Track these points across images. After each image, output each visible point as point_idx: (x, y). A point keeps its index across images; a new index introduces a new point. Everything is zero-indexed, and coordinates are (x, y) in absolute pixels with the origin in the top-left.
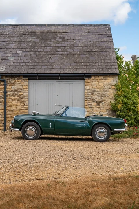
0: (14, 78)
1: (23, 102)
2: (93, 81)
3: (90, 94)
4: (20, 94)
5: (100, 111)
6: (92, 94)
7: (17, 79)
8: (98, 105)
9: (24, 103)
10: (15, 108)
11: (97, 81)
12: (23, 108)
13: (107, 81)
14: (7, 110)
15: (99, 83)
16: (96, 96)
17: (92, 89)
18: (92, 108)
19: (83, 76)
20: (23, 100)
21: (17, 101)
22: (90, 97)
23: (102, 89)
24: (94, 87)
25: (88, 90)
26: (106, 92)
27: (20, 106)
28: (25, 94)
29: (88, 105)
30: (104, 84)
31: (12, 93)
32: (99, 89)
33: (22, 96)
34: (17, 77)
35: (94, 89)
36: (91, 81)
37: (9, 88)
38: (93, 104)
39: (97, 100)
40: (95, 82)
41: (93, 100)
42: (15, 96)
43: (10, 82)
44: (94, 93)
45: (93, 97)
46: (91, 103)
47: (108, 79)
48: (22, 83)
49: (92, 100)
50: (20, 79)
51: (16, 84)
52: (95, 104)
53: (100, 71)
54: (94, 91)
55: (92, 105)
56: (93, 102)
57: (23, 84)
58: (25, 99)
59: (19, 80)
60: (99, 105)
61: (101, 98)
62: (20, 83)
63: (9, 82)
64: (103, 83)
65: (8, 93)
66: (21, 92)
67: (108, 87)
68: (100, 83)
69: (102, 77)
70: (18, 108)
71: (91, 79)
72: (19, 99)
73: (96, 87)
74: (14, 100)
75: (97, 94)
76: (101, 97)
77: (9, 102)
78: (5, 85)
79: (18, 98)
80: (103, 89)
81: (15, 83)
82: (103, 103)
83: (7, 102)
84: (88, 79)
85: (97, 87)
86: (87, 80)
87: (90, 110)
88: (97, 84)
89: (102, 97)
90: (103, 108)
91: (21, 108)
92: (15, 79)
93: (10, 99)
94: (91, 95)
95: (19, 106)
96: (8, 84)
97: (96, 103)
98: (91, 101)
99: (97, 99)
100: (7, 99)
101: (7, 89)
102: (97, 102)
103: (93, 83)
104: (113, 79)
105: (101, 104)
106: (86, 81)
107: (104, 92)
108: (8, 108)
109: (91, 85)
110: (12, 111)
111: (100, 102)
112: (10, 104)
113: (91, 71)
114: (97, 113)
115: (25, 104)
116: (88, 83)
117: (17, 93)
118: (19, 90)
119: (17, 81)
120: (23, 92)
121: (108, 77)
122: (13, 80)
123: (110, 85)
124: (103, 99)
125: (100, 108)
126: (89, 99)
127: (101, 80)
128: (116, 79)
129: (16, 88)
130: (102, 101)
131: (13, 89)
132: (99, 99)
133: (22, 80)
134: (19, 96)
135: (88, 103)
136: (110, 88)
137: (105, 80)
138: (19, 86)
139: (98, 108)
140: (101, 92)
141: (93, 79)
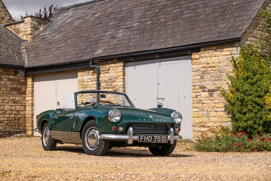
0: (108, 62)
2: (202, 55)
3: (199, 77)
4: (114, 84)
5: (213, 106)
6: (202, 78)
7: (112, 63)
8: (211, 95)
9: (118, 97)
11: (208, 56)
13: (223, 54)
15: (212, 58)
16: (208, 81)
17: (202, 69)
18: (202, 102)
19: (186, 50)
21: (110, 95)
22: (199, 83)
23: (216, 68)
24: (204, 65)
25: (196, 72)
26: (221, 72)
28: (119, 84)
29: (197, 96)
30: (219, 59)
31: (106, 83)
32: (211, 69)
33: (116, 87)
34: (110, 61)
35: (204, 69)
36: (200, 56)
37: (103, 77)
39: (209, 87)
40: (205, 57)
41: (203, 88)
42: (109, 88)
43: (104, 69)
44: (205, 75)
45: (204, 84)
46: (200, 94)
47: (225, 49)
48: (116, 68)
49: (201, 88)
51: (110, 71)
52: (206, 94)
53: (214, 37)
54: (204, 73)
55: (202, 95)
56: (204, 91)
57: (116, 71)
58: (119, 91)
59: (113, 65)
60: (212, 97)
61: (214, 83)
62: (114, 68)
63: (102, 69)
64: (218, 57)
65: (102, 84)
66: (114, 81)
67: (225, 65)
68: (214, 58)
69: (215, 48)
71: (199, 53)
73: (207, 65)
75: (208, 77)
76: (214, 82)
78: (99, 74)
79: (112, 90)
80: (218, 68)
81: (109, 69)
82: (218, 91)
84: (195, 53)
85: (209, 65)
86: (195, 56)
87: (198, 104)
88: (209, 60)
89: (217, 82)
90: (218, 101)
92: (108, 64)
94: (200, 80)
96: (102, 72)
97: (208, 93)
98: (200, 90)
101: (100, 79)
102: (209, 91)
103: (203, 60)
104: (231, 49)
105: (215, 94)
106: (192, 57)
107: (218, 73)
109: (200, 63)
111: (214, 91)
113: (204, 38)
114: (209, 109)
115: (119, 99)
116: (196, 60)
117: (111, 84)
118: (113, 79)
119: (111, 67)
120: (118, 82)
121: (225, 47)
122: (107, 66)
123: (229, 60)
124: (217, 85)
125: (213, 101)
126: (198, 87)
127: (215, 53)
128: (237, 48)
129: (110, 76)
130: (216, 89)
131: (106, 79)
132: (213, 85)
133: (116, 64)
134: (112, 88)
135: (196, 93)
136: (228, 65)
137: (219, 53)
138: (113, 73)
139: (211, 101)
140: (214, 74)
141: (203, 52)
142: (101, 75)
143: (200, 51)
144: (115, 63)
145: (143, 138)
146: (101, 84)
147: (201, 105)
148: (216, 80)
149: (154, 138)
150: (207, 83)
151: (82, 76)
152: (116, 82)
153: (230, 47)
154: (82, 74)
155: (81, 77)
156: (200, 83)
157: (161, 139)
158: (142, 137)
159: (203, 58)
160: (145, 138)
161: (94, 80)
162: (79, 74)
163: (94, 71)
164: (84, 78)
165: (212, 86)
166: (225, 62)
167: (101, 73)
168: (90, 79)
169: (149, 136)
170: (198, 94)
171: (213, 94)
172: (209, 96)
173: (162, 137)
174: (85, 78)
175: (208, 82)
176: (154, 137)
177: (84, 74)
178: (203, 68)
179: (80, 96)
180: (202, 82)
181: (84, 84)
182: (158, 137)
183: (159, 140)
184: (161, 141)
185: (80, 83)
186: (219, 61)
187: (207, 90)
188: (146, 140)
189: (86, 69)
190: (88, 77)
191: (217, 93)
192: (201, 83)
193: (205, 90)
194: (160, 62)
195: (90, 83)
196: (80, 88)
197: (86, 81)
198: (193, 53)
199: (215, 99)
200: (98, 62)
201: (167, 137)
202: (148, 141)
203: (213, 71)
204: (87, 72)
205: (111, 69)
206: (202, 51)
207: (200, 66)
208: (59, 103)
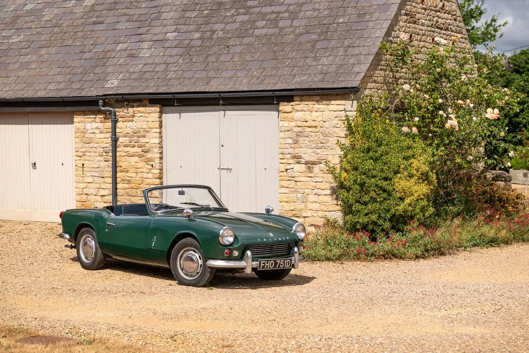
0: (131, 104)
1: (149, 160)
2: (297, 107)
3: (290, 141)
4: (142, 140)
5: (313, 186)
6: (296, 142)
7: (138, 106)
8: (310, 169)
9: (152, 163)
10: (134, 175)
11: (305, 109)
12: (150, 176)
13: (330, 109)
14: (118, 180)
15: (312, 114)
16: (305, 147)
17: (297, 129)
18: (296, 179)
19: (272, 98)
20: (149, 155)
21: (137, 159)
22: (291, 151)
23: (319, 129)
24: (299, 123)
25: (287, 133)
26: (327, 136)
27: (144, 170)
28: (153, 141)
29: (287, 170)
30: (324, 116)
31: (128, 138)
32: (310, 129)
33: (147, 145)
34: (136, 102)
35: (300, 129)
36: (293, 109)
37: (122, 126)
38: (297, 167)
39: (306, 158)
40: (302, 111)
41: (297, 158)
42: (134, 146)
43: (124, 113)
44: (300, 139)
45: (299, 151)
46: (291, 166)
47: (333, 102)
48: (147, 115)
49: (294, 157)
50: (143, 106)
51: (135, 119)
52: (303, 167)
53: (316, 82)
54: (298, 135)
55: (295, 169)
56: (298, 163)
57: (148, 119)
58: (153, 153)
59: (141, 109)
60: (311, 172)
61: (315, 152)
62: (142, 115)
63: (121, 113)
64: (321, 113)
65: (121, 140)
66: (144, 136)
67: (333, 125)
68: (315, 114)
69: (318, 98)
70: (141, 175)
71: (292, 103)
72: (141, 155)
73: (305, 123)
74: (133, 156)
75: (306, 142)
76: (316, 150)
77: (123, 159)
78: (115, 122)
79: (140, 150)
80: (321, 130)
81: (133, 116)
82: (320, 165)
83: (117, 160)
84: (286, 103)
85: (307, 124)
86: (284, 107)
87: (290, 182)
88: (307, 115)
89: (319, 151)
90: (320, 180)
91: (145, 175)
92: (133, 107)
93: (125, 154)
94: (293, 146)
95: (142, 170)
96: (120, 119)
98: (292, 161)
99: (308, 155)
100: (118, 154)
101: (118, 130)
102: (306, 163)
103: (297, 115)
104: (343, 102)
105: (316, 168)
106: (280, 108)
107: (322, 137)
108: (121, 173)
109: (292, 120)
110: (129, 181)
111: (314, 163)
112: (125, 164)
114: (307, 190)
115: (152, 166)
116: (286, 114)
117: (137, 139)
118: (142, 132)
119: (137, 112)
120: (150, 137)
121: (333, 98)
122: (130, 109)
123: (338, 119)
124: (319, 155)
125: (313, 179)
126: (289, 156)
127: (317, 106)
128: (353, 102)
129: (135, 128)
130: (318, 160)
131: (129, 130)
132: (312, 154)
133: (148, 108)
134: (141, 147)
135: (286, 164)
136: (337, 126)
137: (324, 106)
138: (141, 123)
139: (310, 178)
140: (315, 138)
141: (298, 102)
142: (118, 125)
143: (293, 101)
144: (145, 106)
145: (263, 265)
146: (118, 139)
147: (293, 183)
148: (318, 147)
149: (276, 263)
150: (303, 150)
151: (83, 122)
152: (147, 137)
153: (342, 100)
154: (82, 119)
155: (80, 124)
156: (293, 149)
157: (284, 263)
158: (263, 263)
159: (298, 112)
160: (266, 264)
161: (105, 132)
162: (77, 119)
163: (105, 115)
164: (87, 126)
165: (312, 156)
166: (333, 122)
167: (119, 121)
168: (97, 128)
169: (270, 261)
170: (288, 167)
171: (313, 168)
172: (306, 171)
173: (285, 261)
174: (88, 126)
175: (306, 149)
176: (277, 261)
177: (86, 119)
178: (298, 127)
179: (80, 156)
180: (295, 149)
181: (86, 135)
182: (282, 261)
183: (282, 265)
184: (284, 267)
185: (80, 134)
186: (324, 120)
187: (303, 161)
188: (267, 266)
189: (91, 112)
190: (94, 125)
191: (319, 168)
192: (294, 151)
193: (300, 161)
194: (225, 110)
195: (98, 136)
196: (78, 142)
197: (89, 132)
198: (282, 103)
199: (317, 175)
200: (113, 102)
201: (291, 260)
202: (269, 268)
203: (314, 134)
204: (91, 116)
205: (137, 115)
206: (296, 101)
207: (293, 124)
208: (35, 164)
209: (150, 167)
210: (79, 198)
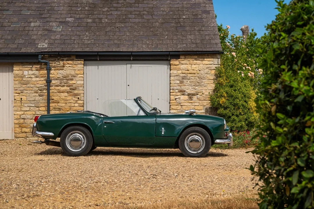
0: (62, 58)
1: (76, 95)
2: (182, 62)
3: (178, 82)
4: (71, 82)
5: (193, 108)
6: (181, 82)
7: (67, 60)
8: (191, 98)
9: (78, 97)
10: (63, 105)
11: (188, 63)
12: (76, 105)
13: (204, 63)
14: (51, 108)
15: (192, 66)
17: (182, 75)
18: (182, 104)
19: (167, 55)
20: (76, 92)
21: (66, 94)
22: (179, 88)
23: (196, 75)
24: (184, 71)
25: (175, 77)
26: (202, 79)
27: (72, 101)
28: (79, 82)
29: (176, 99)
30: (200, 67)
31: (59, 81)
32: (191, 75)
33: (74, 85)
34: (66, 57)
35: (184, 75)
36: (180, 63)
37: (54, 73)
38: (182, 97)
39: (189, 91)
40: (186, 64)
41: (182, 92)
42: (64, 86)
43: (55, 65)
44: (184, 80)
45: (183, 88)
46: (179, 97)
47: (205, 59)
48: (75, 66)
49: (180, 91)
50: (71, 60)
51: (65, 68)
52: (186, 97)
53: (193, 48)
54: (184, 78)
55: (181, 99)
56: (183, 95)
57: (75, 68)
58: (79, 90)
59: (70, 62)
60: (192, 100)
61: (194, 88)
62: (71, 66)
63: (54, 65)
64: (198, 66)
65: (53, 82)
66: (72, 80)
67: (206, 73)
68: (193, 66)
69: (196, 57)
70: (69, 105)
71: (179, 60)
72: (69, 91)
73: (187, 71)
74: (63, 92)
75: (188, 82)
76: (194, 87)
77: (55, 94)
78: (49, 70)
79: (68, 88)
80: (198, 75)
81: (63, 66)
82: (197, 96)
83: (51, 95)
84: (175, 60)
85: (188, 72)
86: (174, 62)
87: (177, 106)
88: (189, 67)
89: (197, 87)
90: (198, 104)
91: (73, 105)
92: (63, 60)
93: (56, 91)
94: (180, 85)
95: (70, 101)
96: (52, 68)
97: (187, 96)
98: (179, 94)
100: (51, 91)
101: (51, 76)
102: (189, 95)
103: (182, 67)
104: (212, 59)
105: (195, 98)
106: (171, 62)
107: (199, 80)
108: (53, 104)
109: (179, 69)
110: (60, 109)
111: (194, 95)
112: (57, 98)
113: (180, 47)
115: (78, 98)
116: (175, 66)
117: (67, 82)
118: (70, 77)
119: (66, 64)
120: (76, 80)
121: (206, 57)
122: (61, 62)
123: (209, 69)
124: (197, 90)
125: (193, 104)
126: (177, 91)
127: (195, 61)
128: (218, 60)
129: (65, 74)
130: (196, 93)
131: (60, 76)
132: (192, 90)
133: (75, 62)
134: (69, 86)
135: (175, 96)
136: (208, 73)
137: (200, 62)
138: (70, 71)
139: (191, 104)
140: (194, 80)
141: (183, 59)
142: (52, 72)
143: (179, 59)
146: (51, 82)
147: (180, 107)
148: (196, 85)
150: (187, 87)
151: (21, 70)
152: (74, 80)
154: (21, 68)
155: (19, 71)
156: (179, 87)
159: (183, 65)
161: (40, 77)
162: (15, 68)
163: (40, 66)
164: (24, 73)
165: (193, 90)
166: (205, 71)
167: (52, 69)
168: (33, 74)
170: (177, 97)
171: (193, 97)
172: (189, 100)
174: (26, 73)
175: (188, 86)
177: (24, 68)
178: (183, 73)
179: (18, 93)
180: (182, 87)
181: (24, 79)
185: (19, 78)
186: (200, 69)
187: (187, 94)
189: (28, 64)
190: (31, 72)
191: (196, 97)
192: (181, 87)
193: (185, 93)
194: (131, 64)
195: (34, 79)
196: (17, 83)
197: (26, 77)
198: (172, 59)
199: (195, 102)
200: (47, 57)
203: (193, 78)
204: (28, 66)
205: (67, 65)
206: (182, 58)
207: (180, 72)
209: (77, 99)
210: (17, 122)
